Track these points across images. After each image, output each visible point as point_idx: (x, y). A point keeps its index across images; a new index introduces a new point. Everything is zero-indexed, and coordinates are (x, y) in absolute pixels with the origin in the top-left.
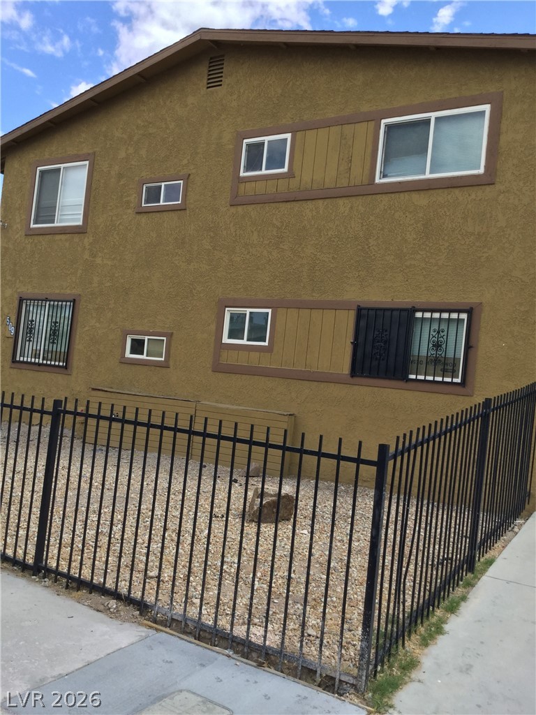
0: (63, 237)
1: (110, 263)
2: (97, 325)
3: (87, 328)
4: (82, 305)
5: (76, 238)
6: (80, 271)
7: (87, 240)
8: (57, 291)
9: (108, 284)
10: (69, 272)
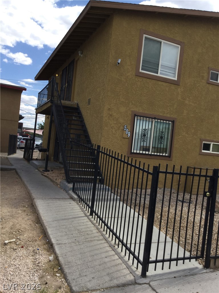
0: (164, 84)
1: (193, 105)
2: (186, 135)
3: (180, 137)
4: (177, 124)
5: (173, 87)
6: (175, 106)
7: (180, 90)
8: (161, 114)
9: (192, 115)
10: (169, 105)
